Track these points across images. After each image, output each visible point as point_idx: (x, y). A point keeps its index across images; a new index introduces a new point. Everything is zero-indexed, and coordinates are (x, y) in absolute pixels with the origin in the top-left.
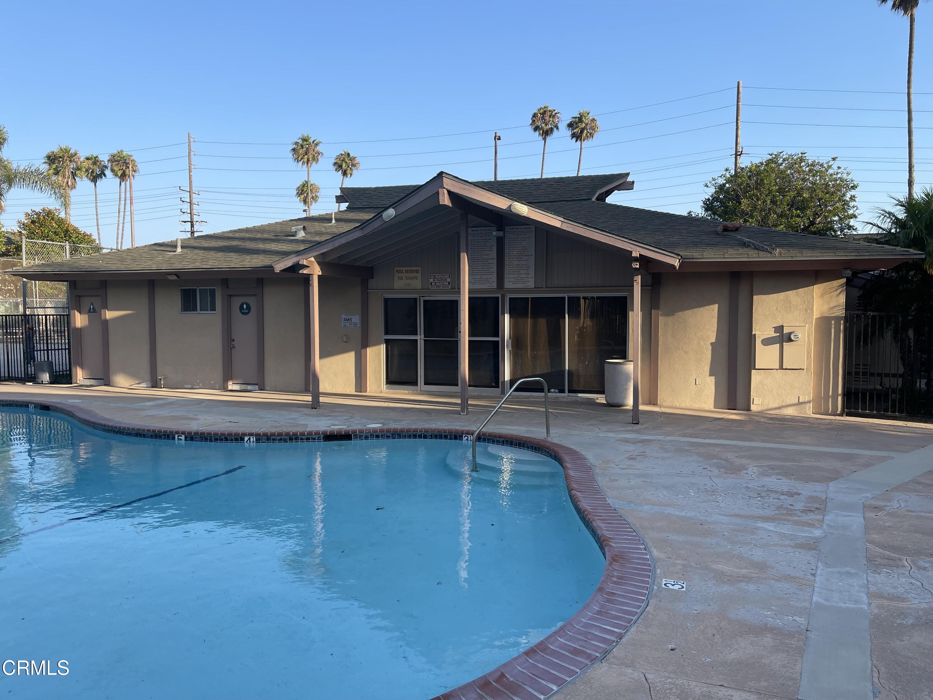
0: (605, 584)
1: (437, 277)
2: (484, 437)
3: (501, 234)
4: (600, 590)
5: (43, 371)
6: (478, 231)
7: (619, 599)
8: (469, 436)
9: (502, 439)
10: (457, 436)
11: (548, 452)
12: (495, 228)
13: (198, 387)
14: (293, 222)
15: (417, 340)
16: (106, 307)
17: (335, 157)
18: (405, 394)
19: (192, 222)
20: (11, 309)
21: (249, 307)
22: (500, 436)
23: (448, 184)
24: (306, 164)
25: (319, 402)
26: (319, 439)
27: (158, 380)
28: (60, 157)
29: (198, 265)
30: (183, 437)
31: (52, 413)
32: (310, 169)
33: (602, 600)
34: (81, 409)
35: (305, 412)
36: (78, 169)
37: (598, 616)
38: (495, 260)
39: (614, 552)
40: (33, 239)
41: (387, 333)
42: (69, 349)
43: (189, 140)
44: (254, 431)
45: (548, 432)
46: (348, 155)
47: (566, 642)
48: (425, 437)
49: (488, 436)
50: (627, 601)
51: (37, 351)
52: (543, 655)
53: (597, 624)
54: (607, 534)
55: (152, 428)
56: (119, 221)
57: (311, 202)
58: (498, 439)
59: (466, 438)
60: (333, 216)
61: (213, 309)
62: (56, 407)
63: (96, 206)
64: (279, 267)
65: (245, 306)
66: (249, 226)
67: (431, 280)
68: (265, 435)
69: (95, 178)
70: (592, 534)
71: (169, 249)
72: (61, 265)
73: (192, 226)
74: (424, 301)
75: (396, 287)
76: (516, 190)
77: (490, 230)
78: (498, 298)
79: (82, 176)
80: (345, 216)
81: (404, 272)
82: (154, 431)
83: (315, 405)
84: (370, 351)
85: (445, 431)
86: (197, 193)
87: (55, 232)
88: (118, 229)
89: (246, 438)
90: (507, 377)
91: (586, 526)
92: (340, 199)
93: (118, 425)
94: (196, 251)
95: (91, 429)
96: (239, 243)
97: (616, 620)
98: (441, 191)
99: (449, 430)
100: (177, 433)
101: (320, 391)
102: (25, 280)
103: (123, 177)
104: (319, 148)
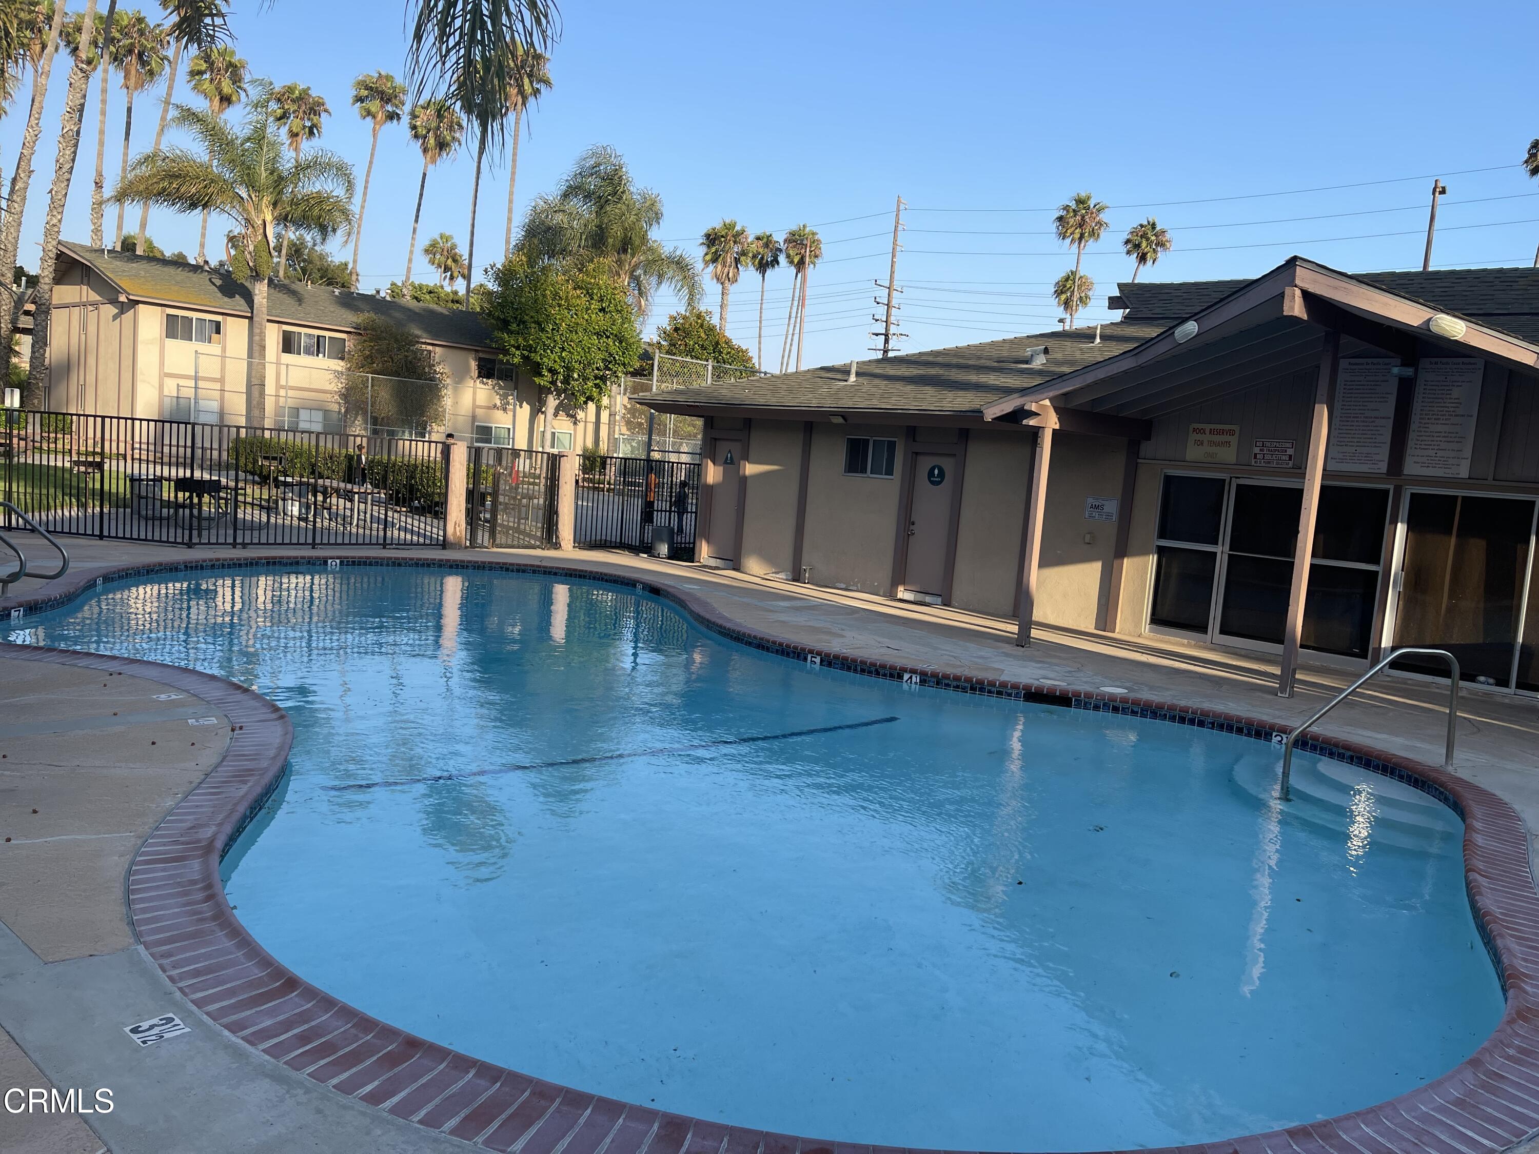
0: (1488, 1055)
1: (1268, 444)
2: (1314, 742)
3: (1409, 372)
4: (1475, 1063)
5: (662, 541)
6: (1362, 364)
7: (1510, 1090)
8: (1284, 736)
9: (1349, 753)
10: (1262, 732)
11: (1441, 793)
12: (1399, 361)
13: (855, 588)
14: (1031, 340)
15: (1215, 554)
16: (746, 458)
17: (1129, 229)
18: (1183, 645)
19: (886, 335)
20: (638, 450)
21: (942, 474)
22: (1347, 747)
23: (1304, 278)
24: (1077, 243)
25: (1029, 637)
26: (1017, 696)
27: (802, 571)
28: (722, 236)
29: (875, 403)
30: (818, 660)
31: (662, 599)
32: (1082, 252)
33: (1473, 1082)
34: (697, 600)
35: (1004, 650)
36: (744, 253)
37: (1454, 1108)
38: (1391, 421)
39: (1527, 1002)
40: (674, 354)
41: (1162, 535)
42: (696, 513)
43: (898, 206)
44: (921, 666)
45: (1449, 755)
46: (1153, 226)
47: (1375, 1136)
48: (1201, 724)
49: (1322, 742)
50: (1526, 1097)
51: (657, 511)
52: (1324, 1144)
53: (1448, 1122)
54: (1522, 966)
55: (778, 640)
56: (788, 331)
57: (1077, 305)
58: (1342, 751)
59: (1279, 738)
60: (1098, 332)
61: (890, 472)
62: (668, 593)
63: (761, 308)
64: (990, 414)
65: (936, 472)
66: (960, 345)
67: (1257, 450)
68: (935, 675)
69: (763, 266)
70: (1492, 961)
71: (839, 376)
72: (698, 393)
73: (887, 341)
74: (1239, 487)
75: (1188, 458)
76: (1460, 289)
77: (1387, 364)
78: (1387, 492)
79: (747, 264)
80: (1119, 331)
81: (1207, 432)
82: (781, 644)
83: (1023, 640)
84: (1128, 564)
85: (1239, 719)
86: (899, 289)
87: (703, 345)
88: (785, 343)
89: (906, 676)
90: (1387, 640)
91: (1484, 944)
92: (1114, 303)
93: (737, 629)
94: (877, 381)
95: (703, 629)
96: (941, 372)
97: (1491, 1125)
98: (1288, 291)
99: (1246, 719)
100: (811, 652)
101: (1033, 618)
102: (653, 411)
103: (800, 265)
104: (1103, 217)
